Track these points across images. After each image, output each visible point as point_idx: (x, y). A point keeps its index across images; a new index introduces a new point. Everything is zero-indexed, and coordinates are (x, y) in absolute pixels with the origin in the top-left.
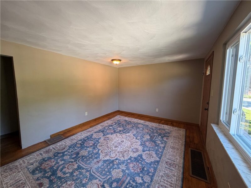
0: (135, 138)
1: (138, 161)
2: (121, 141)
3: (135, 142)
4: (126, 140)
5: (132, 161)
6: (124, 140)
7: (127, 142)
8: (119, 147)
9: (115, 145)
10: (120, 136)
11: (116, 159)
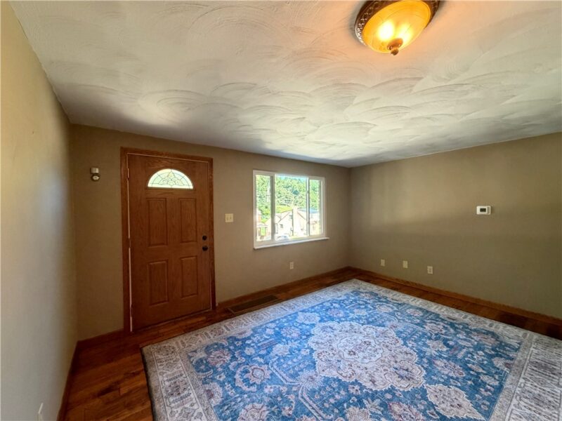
0: (315, 356)
1: (330, 317)
2: (356, 356)
3: (322, 343)
4: (341, 354)
5: (339, 318)
6: (346, 356)
7: (340, 349)
8: (359, 342)
9: (370, 347)
10: (358, 371)
11: (363, 324)
